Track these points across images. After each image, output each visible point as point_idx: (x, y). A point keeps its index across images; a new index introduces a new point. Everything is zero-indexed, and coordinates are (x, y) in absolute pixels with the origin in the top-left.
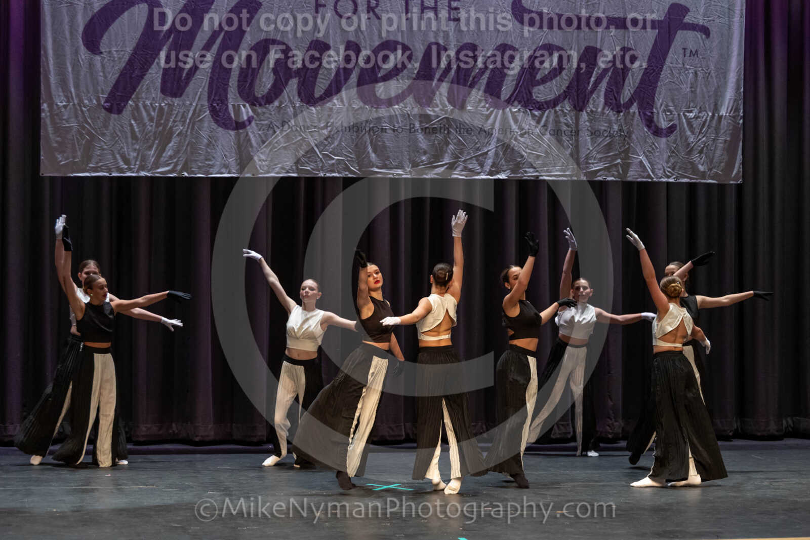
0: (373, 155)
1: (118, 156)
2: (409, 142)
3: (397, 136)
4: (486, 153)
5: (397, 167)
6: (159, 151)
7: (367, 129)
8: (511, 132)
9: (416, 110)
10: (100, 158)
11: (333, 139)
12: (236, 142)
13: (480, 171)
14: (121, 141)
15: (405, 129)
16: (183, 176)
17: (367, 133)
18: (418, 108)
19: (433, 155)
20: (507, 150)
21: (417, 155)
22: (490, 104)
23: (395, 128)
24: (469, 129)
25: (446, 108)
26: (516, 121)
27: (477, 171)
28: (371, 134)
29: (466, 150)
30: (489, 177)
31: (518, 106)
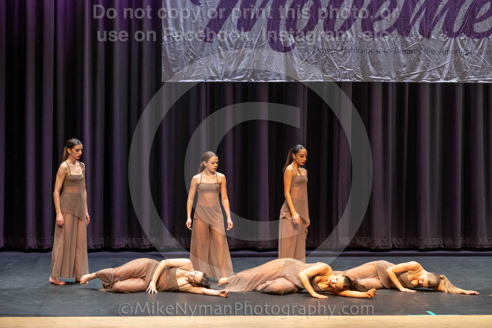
0: (371, 68)
1: (210, 69)
2: (394, 59)
3: (387, 56)
4: (444, 66)
5: (386, 75)
6: (236, 65)
7: (368, 51)
8: (459, 52)
9: (399, 38)
10: (199, 70)
11: (346, 58)
12: (284, 60)
13: (440, 77)
14: (212, 59)
15: (391, 51)
16: (251, 81)
17: (368, 54)
18: (401, 38)
19: (410, 67)
20: (458, 64)
21: (400, 68)
22: (446, 35)
23: (386, 51)
24: (433, 51)
25: (418, 38)
26: (463, 46)
27: (438, 77)
28: (370, 55)
29: (431, 64)
30: (445, 81)
31: (464, 36)
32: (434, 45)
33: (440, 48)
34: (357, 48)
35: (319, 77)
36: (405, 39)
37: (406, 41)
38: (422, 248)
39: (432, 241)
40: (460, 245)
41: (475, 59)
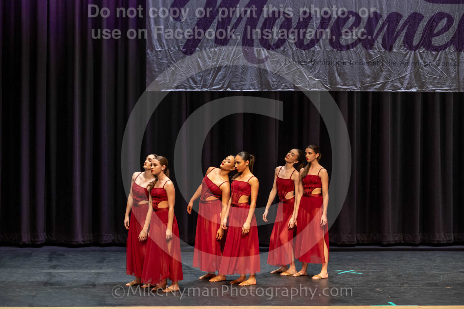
0: (338, 78)
1: (190, 80)
2: (359, 70)
3: (352, 67)
4: (405, 77)
5: (352, 85)
6: (214, 76)
7: (335, 63)
8: (419, 64)
9: (363, 51)
11: (315, 69)
12: (258, 71)
15: (357, 63)
16: (228, 91)
17: (335, 65)
18: (365, 50)
19: (373, 78)
20: (417, 75)
21: (364, 78)
22: (407, 48)
23: (351, 62)
24: (395, 63)
25: (381, 50)
26: (422, 58)
27: (400, 87)
28: (337, 66)
29: (393, 75)
30: (406, 91)
31: (423, 49)
32: (395, 57)
33: (401, 60)
34: (325, 60)
35: (290, 87)
36: (369, 52)
37: (370, 53)
38: (385, 243)
39: (393, 236)
40: (418, 241)
41: (433, 70)
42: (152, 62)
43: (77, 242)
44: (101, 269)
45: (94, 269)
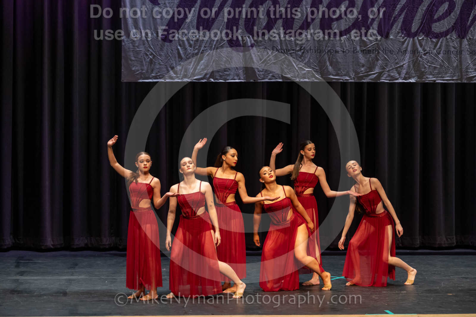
0: (330, 68)
1: (170, 69)
2: (353, 59)
3: (345, 55)
4: (402, 66)
5: (345, 75)
6: (195, 66)
7: (326, 51)
8: (418, 52)
10: (158, 70)
11: (305, 58)
13: (398, 77)
14: (172, 60)
15: (351, 51)
16: (211, 81)
17: (326, 54)
19: (368, 67)
20: (416, 64)
21: (358, 68)
22: (404, 34)
23: (344, 51)
24: (392, 51)
26: (421, 45)
27: (397, 77)
28: (329, 54)
29: (389, 64)
30: (404, 81)
31: (422, 36)
32: (392, 44)
33: (399, 48)
34: (315, 48)
35: (277, 77)
37: (364, 41)
40: (418, 244)
41: (433, 59)
42: (128, 50)
43: (46, 246)
44: (72, 275)
45: (65, 276)
